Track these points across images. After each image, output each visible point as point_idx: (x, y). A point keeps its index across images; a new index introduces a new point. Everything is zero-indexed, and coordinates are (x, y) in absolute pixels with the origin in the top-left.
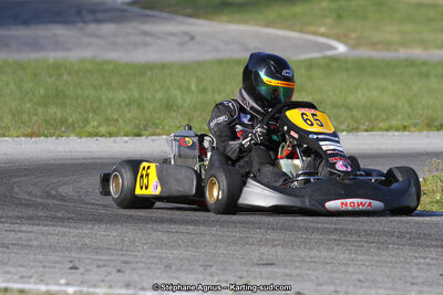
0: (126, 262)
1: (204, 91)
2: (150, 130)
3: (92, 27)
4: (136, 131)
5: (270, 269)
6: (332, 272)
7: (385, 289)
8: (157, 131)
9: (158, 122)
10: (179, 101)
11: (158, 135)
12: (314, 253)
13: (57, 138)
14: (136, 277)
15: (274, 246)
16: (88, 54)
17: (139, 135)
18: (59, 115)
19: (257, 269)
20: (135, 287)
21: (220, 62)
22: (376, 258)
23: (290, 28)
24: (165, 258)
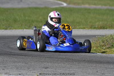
0: (5, 67)
4: (6, 28)
5: (47, 69)
6: (65, 70)
7: (81, 75)
9: (12, 25)
11: (13, 29)
12: (60, 64)
15: (48, 62)
19: (43, 69)
20: (8, 74)
21: (30, 8)
22: (78, 66)
24: (16, 66)
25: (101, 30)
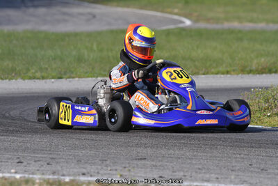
0: (52, 158)
1: (101, 50)
2: (68, 75)
3: (31, 10)
4: (59, 76)
5: (143, 162)
6: (182, 163)
7: (216, 174)
8: (72, 75)
9: (73, 70)
10: (86, 56)
11: (73, 78)
12: (171, 151)
13: (10, 80)
14: (59, 168)
15: (146, 147)
16: (29, 27)
17: (61, 78)
18: (10, 65)
19: (135, 162)
20: (58, 174)
21: (112, 32)
22: (210, 155)
23: (156, 10)
24: (77, 155)
25: (264, 75)
